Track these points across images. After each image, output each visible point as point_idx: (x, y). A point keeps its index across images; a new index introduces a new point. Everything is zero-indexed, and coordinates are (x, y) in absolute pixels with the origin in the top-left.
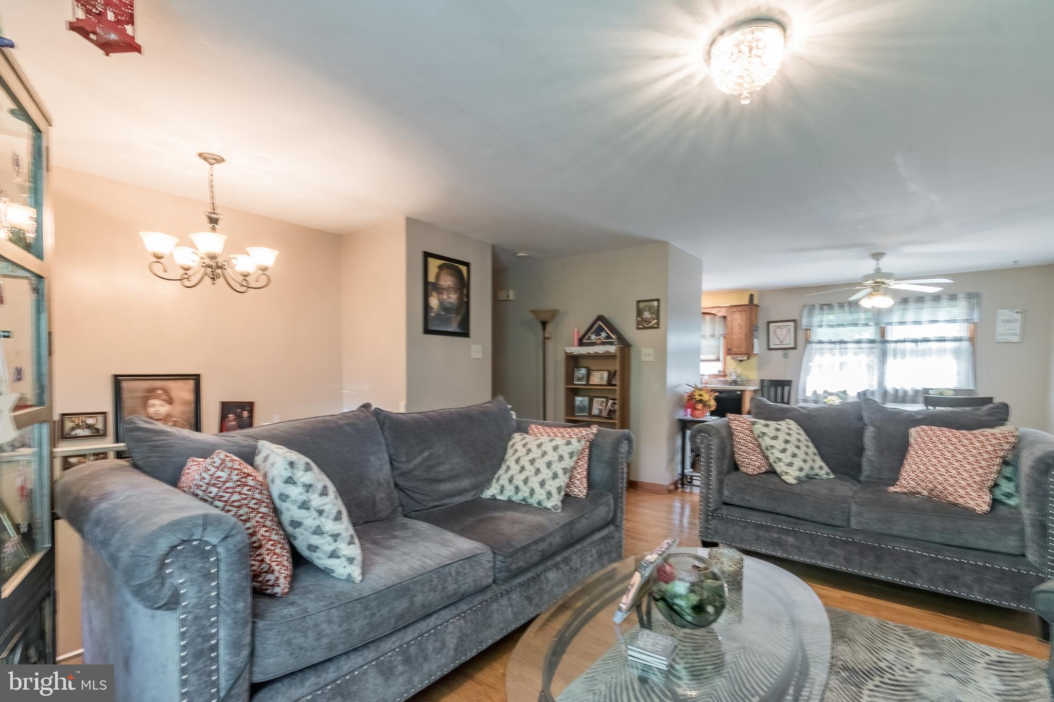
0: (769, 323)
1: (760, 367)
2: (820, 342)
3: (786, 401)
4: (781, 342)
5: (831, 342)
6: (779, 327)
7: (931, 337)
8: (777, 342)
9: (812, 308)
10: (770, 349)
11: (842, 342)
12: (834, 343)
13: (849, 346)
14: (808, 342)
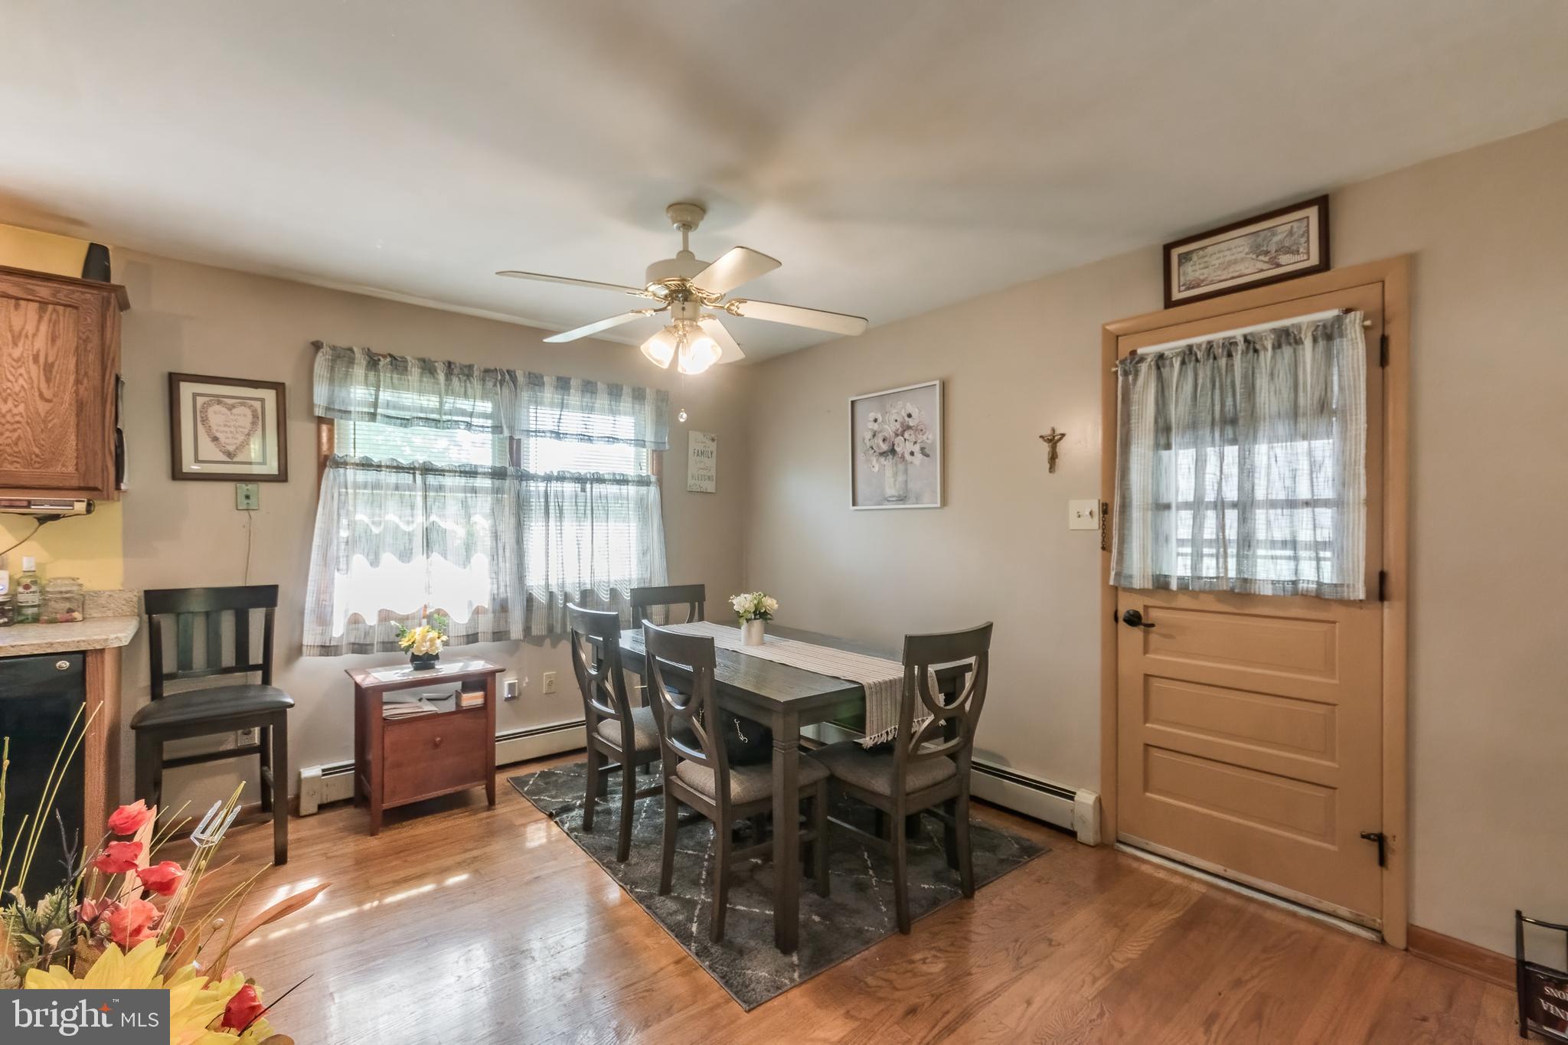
0: (173, 381)
1: (135, 541)
2: (366, 465)
3: (256, 656)
4: (229, 454)
5: (399, 468)
6: (218, 399)
7: (604, 470)
8: (208, 450)
9: (343, 357)
10: (177, 474)
11: (427, 470)
12: (411, 469)
13: (449, 481)
14: (326, 461)
